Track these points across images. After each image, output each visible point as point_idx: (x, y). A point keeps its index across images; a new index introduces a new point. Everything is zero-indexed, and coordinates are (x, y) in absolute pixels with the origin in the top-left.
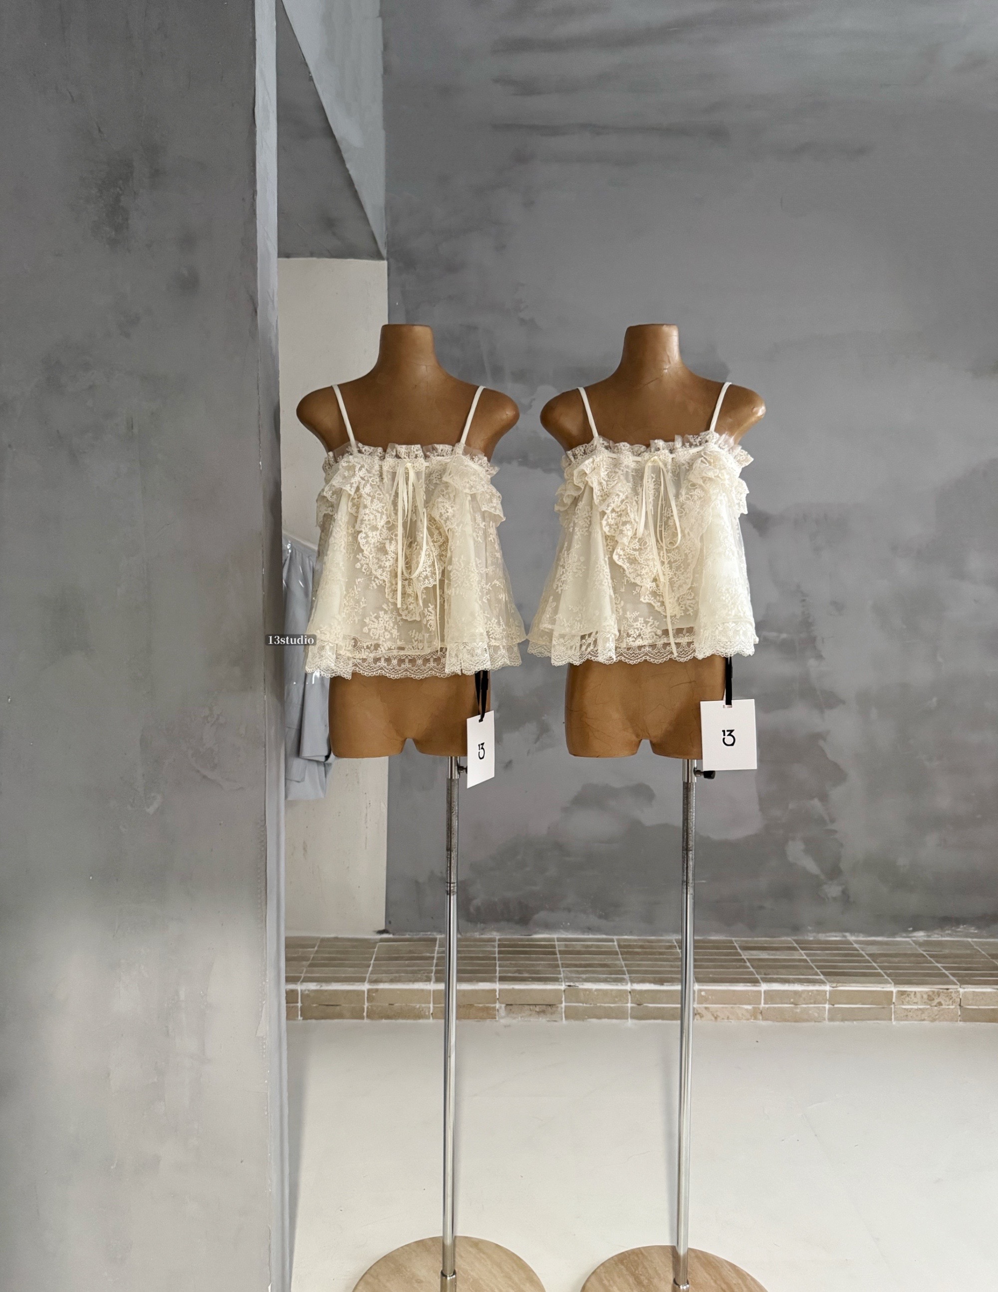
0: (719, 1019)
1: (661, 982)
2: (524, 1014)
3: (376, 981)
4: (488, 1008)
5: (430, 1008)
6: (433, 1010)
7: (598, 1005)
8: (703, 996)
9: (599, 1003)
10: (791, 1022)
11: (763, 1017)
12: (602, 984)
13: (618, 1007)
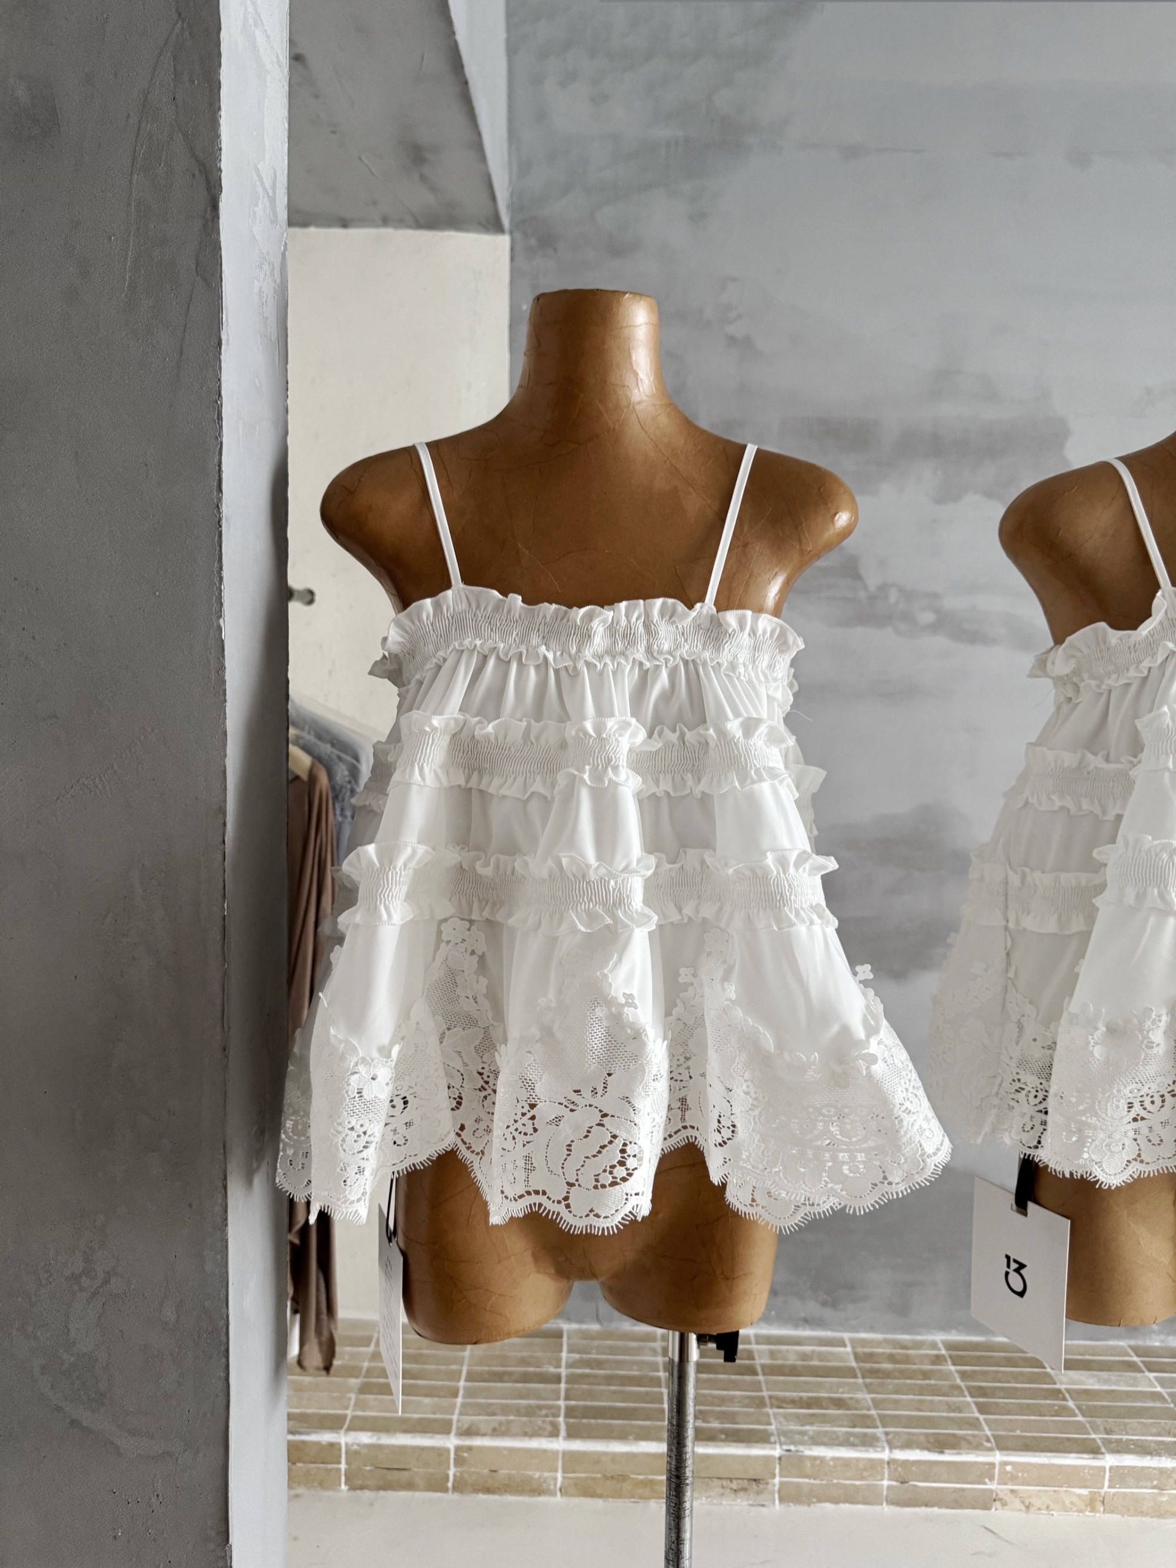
0: (1032, 1509)
1: (940, 1445)
2: (712, 1494)
3: (468, 1432)
4: (652, 1481)
5: (556, 1479)
6: (563, 1482)
7: (835, 1481)
8: (1011, 1473)
9: (837, 1479)
10: (1152, 1517)
11: (1104, 1510)
12: (842, 1449)
13: (866, 1485)
